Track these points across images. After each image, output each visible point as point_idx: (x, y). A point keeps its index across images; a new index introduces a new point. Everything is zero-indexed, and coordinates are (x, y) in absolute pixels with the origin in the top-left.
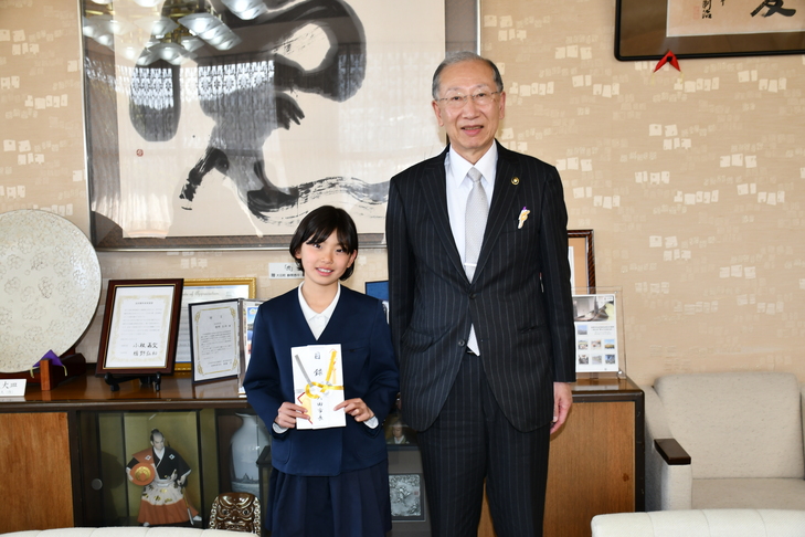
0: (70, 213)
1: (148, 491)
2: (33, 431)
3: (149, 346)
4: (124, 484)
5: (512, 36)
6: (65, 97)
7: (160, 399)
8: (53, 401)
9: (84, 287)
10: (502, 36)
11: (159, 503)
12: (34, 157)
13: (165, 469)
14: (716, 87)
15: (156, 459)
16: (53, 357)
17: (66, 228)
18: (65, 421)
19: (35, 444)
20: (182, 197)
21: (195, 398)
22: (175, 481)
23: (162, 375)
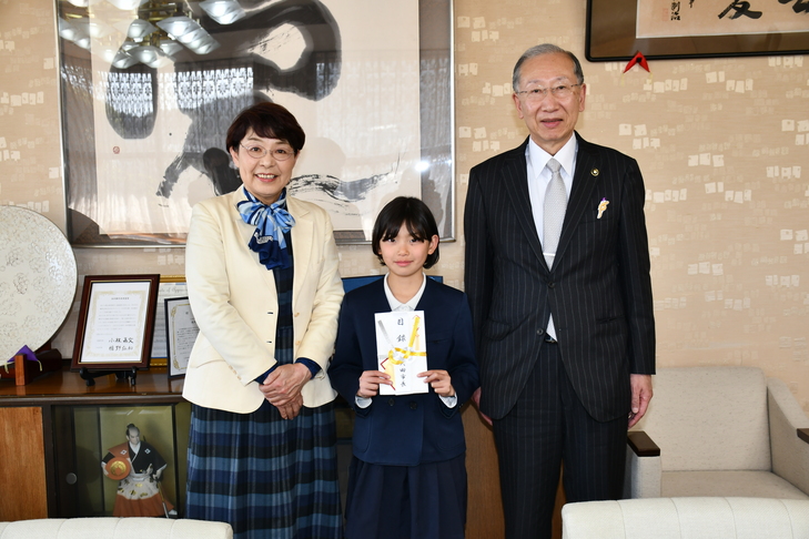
0: (47, 210)
1: (124, 486)
2: (7, 426)
3: (125, 341)
4: (99, 479)
5: (485, 36)
6: (41, 94)
7: (135, 393)
8: (28, 395)
9: (59, 283)
10: (475, 37)
11: (135, 497)
12: (10, 154)
13: (140, 464)
14: (685, 88)
15: (131, 454)
16: (27, 352)
17: (42, 224)
18: (40, 416)
19: (9, 439)
20: (158, 194)
21: (170, 392)
22: (151, 475)
23: (137, 369)
